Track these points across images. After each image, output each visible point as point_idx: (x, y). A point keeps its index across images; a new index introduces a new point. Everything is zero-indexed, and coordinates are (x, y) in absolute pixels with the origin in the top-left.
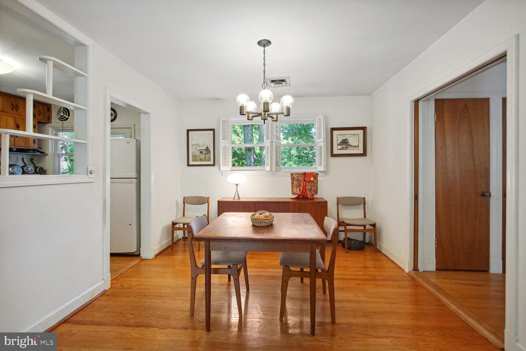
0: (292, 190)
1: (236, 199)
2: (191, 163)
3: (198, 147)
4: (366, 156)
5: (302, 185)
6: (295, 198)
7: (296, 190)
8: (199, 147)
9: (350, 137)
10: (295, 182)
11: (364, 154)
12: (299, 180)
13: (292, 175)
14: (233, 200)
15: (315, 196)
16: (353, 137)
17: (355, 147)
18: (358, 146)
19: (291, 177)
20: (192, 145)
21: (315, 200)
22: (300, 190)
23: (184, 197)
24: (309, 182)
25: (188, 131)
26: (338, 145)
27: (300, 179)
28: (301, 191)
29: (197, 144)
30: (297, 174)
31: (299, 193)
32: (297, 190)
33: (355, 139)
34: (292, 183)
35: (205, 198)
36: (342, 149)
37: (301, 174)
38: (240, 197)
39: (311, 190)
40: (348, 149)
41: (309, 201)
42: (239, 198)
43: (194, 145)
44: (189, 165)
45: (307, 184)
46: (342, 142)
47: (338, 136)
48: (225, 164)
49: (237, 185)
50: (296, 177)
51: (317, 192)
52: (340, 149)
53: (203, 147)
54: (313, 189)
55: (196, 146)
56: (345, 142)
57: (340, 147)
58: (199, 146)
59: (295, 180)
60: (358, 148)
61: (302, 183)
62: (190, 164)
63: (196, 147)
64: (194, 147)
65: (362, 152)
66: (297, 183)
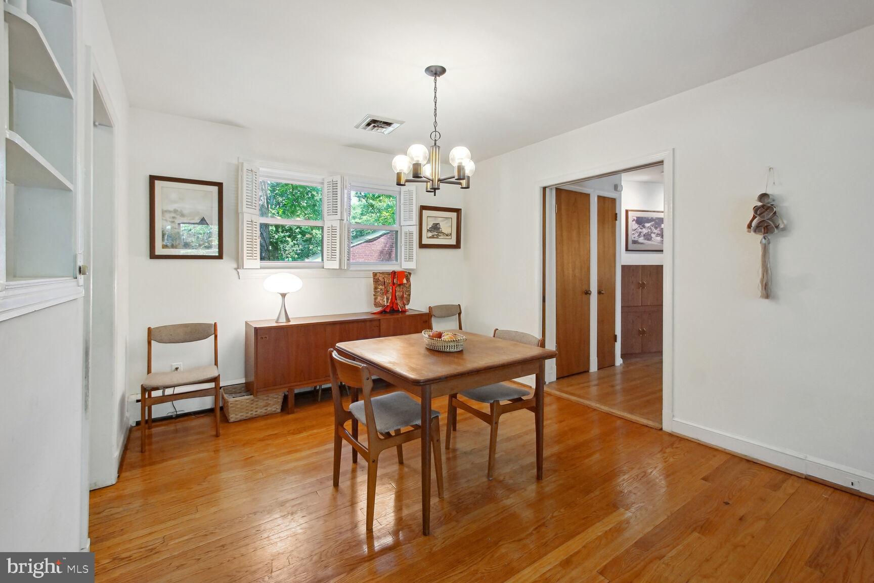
0: (376, 299)
1: (283, 322)
2: (159, 251)
3: (178, 217)
4: (460, 248)
5: (391, 291)
6: (381, 313)
7: (382, 298)
8: (182, 218)
9: (442, 221)
10: (379, 287)
11: (457, 246)
12: (386, 284)
13: (375, 275)
14: (275, 325)
15: (407, 307)
16: (445, 222)
17: (447, 235)
18: (451, 234)
19: (374, 279)
20: (164, 212)
21: (407, 313)
22: (388, 299)
23: (149, 329)
24: (400, 285)
25: (153, 179)
26: (428, 231)
27: (387, 281)
28: (389, 301)
29: (175, 211)
30: (383, 273)
31: (386, 304)
32: (382, 300)
33: (447, 224)
34: (376, 288)
35: (209, 325)
36: (432, 237)
37: (388, 274)
38: (290, 316)
39: (402, 297)
40: (439, 237)
41: (400, 315)
42: (288, 320)
43: (170, 212)
44: (153, 256)
45: (397, 289)
46: (432, 227)
47: (429, 219)
48: (251, 256)
49: (284, 295)
50: (381, 279)
51: (409, 301)
52: (430, 237)
53: (193, 219)
54: (405, 296)
55: (173, 215)
56: (436, 228)
57: (430, 234)
58: (183, 215)
59: (380, 283)
60: (450, 237)
61: (391, 287)
62: (157, 253)
63: (174, 218)
64: (168, 216)
65: (454, 243)
66: (384, 287)
